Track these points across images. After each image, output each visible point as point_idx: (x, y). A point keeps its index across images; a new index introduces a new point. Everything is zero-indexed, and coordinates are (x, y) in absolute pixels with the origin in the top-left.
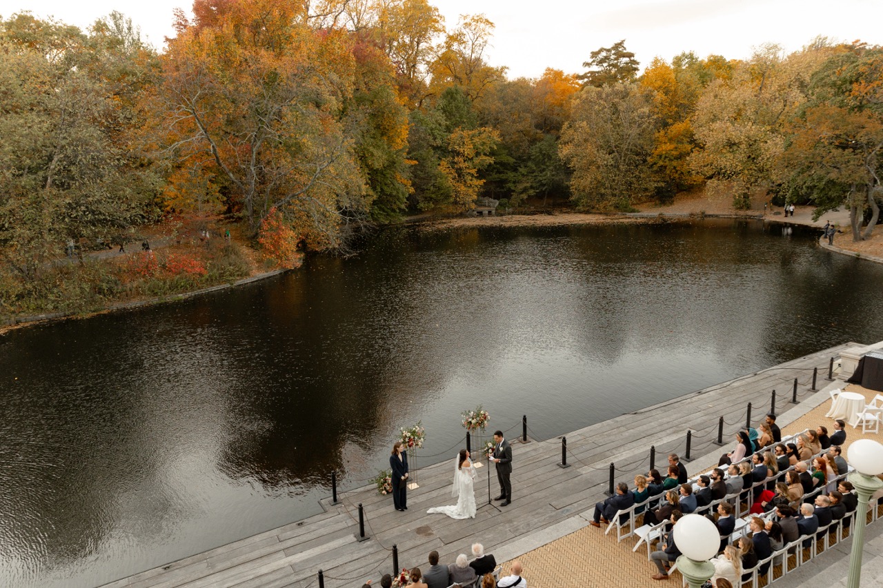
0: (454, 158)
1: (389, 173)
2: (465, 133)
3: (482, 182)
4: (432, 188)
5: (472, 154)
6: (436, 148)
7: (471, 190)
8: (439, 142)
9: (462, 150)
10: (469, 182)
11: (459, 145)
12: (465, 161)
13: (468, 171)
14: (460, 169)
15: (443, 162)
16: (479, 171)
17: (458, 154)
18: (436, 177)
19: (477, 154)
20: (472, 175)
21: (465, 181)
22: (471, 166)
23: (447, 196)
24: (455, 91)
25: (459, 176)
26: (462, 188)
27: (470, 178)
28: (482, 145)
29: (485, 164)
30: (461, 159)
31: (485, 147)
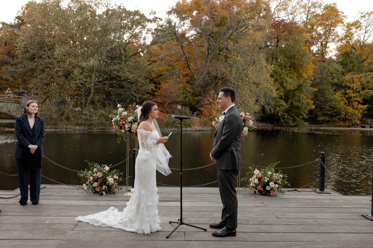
0: (346, 91)
1: (297, 93)
2: (355, 76)
3: (365, 107)
4: (328, 108)
5: (360, 89)
6: (333, 85)
7: (357, 112)
8: (336, 80)
9: (352, 86)
10: (356, 106)
11: (350, 82)
12: (353, 93)
13: (356, 99)
14: (350, 98)
15: (338, 93)
16: (364, 100)
17: (349, 88)
18: (331, 101)
19: (363, 89)
20: (359, 103)
21: (353, 106)
22: (358, 96)
23: (339, 114)
24: (350, 52)
25: (349, 102)
26: (351, 110)
27: (357, 103)
28: (367, 83)
29: (369, 96)
30: (351, 91)
31: (369, 84)
